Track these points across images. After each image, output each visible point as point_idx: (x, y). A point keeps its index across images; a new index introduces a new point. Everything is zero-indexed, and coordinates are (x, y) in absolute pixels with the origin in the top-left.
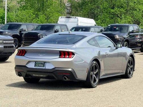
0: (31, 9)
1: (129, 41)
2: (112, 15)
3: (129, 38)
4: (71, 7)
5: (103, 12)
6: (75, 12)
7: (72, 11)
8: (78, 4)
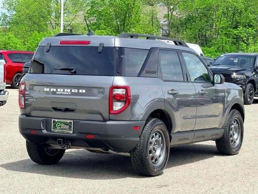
0: (105, 29)
1: (256, 81)
2: (234, 38)
3: (255, 76)
4: (168, 25)
5: (219, 34)
6: (176, 34)
7: (169, 32)
8: (180, 20)
